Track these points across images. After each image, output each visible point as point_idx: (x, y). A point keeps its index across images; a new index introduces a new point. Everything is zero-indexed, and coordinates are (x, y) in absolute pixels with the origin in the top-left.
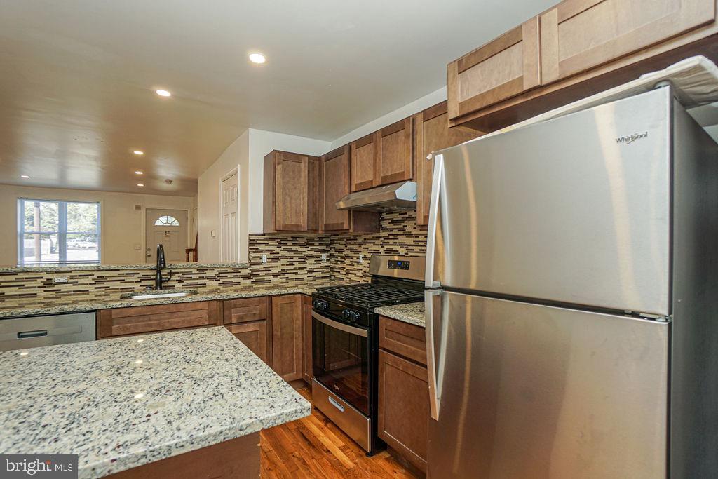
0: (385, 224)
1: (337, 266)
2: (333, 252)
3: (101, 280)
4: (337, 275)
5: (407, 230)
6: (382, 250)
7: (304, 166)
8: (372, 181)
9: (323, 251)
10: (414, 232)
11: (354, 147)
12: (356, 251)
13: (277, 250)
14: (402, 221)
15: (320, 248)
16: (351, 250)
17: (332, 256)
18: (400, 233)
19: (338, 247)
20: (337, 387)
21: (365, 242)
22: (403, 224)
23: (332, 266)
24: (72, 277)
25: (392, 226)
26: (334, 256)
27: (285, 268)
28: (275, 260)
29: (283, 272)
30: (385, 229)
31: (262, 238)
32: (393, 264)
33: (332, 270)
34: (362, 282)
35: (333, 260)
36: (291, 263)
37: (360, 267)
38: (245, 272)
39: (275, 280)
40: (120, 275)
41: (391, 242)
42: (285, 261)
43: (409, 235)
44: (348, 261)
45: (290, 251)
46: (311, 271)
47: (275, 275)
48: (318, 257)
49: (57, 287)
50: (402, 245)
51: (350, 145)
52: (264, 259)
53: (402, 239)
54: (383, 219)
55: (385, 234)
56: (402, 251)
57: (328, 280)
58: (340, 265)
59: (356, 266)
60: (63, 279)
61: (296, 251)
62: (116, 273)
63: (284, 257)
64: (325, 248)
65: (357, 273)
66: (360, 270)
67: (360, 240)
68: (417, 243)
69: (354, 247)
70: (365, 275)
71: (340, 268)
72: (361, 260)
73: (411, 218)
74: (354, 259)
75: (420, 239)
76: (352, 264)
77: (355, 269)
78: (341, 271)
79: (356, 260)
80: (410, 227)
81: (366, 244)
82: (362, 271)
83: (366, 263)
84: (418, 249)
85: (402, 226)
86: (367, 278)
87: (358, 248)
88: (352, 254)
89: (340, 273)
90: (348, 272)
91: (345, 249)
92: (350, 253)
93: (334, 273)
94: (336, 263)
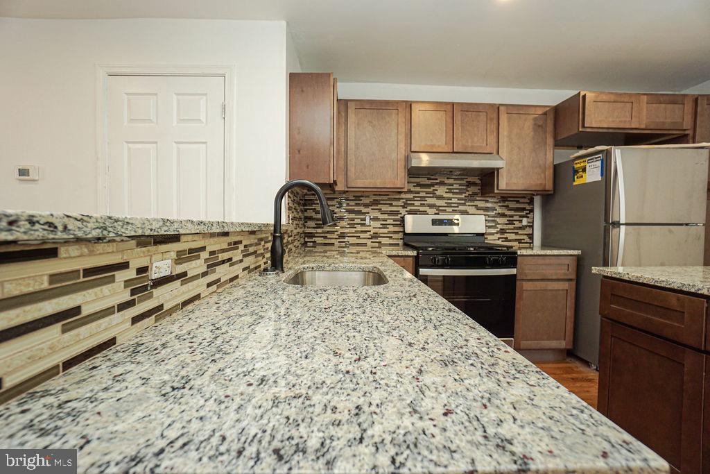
1: (319, 230)
2: (308, 214)
4: (319, 240)
5: (438, 193)
10: (445, 195)
12: (359, 212)
14: (432, 185)
16: (351, 211)
17: (306, 219)
18: (428, 195)
22: (432, 188)
23: (307, 230)
25: (418, 189)
26: (311, 218)
32: (436, 222)
33: (311, 235)
35: (311, 224)
37: (368, 229)
41: (416, 203)
43: (440, 198)
58: (326, 228)
59: (359, 228)
62: (225, 241)
65: (362, 235)
66: (366, 232)
67: (367, 201)
68: (449, 205)
69: (356, 208)
70: (375, 236)
71: (328, 232)
72: (367, 222)
73: (442, 184)
74: (356, 221)
75: (454, 201)
76: (352, 226)
77: (356, 232)
78: (329, 236)
79: (359, 221)
80: (441, 191)
81: (377, 204)
82: (371, 233)
83: (378, 224)
84: (450, 209)
85: (431, 190)
86: (379, 239)
87: (364, 210)
88: (353, 216)
89: (325, 238)
90: (343, 235)
91: (336, 210)
92: (346, 215)
93: (314, 239)
94: (319, 226)
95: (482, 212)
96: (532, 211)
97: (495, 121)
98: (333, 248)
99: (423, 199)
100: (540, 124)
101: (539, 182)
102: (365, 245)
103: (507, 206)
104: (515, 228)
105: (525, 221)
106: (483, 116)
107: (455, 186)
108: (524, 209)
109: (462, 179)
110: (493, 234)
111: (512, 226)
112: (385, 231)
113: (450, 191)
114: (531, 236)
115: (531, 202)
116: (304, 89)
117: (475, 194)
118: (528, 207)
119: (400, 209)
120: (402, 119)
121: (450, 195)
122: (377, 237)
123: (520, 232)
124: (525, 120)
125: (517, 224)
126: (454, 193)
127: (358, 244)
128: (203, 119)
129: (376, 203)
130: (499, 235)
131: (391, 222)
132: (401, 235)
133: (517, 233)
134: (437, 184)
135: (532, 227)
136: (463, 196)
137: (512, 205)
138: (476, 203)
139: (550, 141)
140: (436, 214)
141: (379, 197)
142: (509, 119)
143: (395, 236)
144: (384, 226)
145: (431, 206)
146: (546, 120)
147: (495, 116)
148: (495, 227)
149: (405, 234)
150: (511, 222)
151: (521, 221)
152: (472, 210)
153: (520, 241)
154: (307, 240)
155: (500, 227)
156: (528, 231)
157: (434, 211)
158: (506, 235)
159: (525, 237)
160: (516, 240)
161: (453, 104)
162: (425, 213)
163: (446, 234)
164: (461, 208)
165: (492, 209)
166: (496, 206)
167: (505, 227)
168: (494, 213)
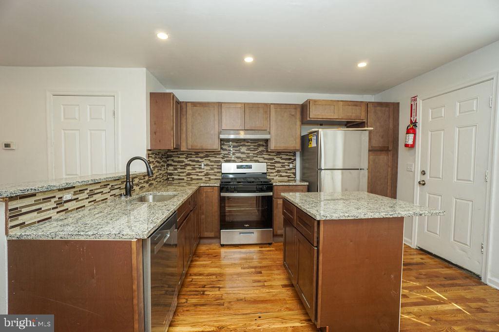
1: (176, 172)
2: (170, 162)
3: (92, 194)
4: (176, 177)
5: (242, 151)
10: (246, 152)
12: (198, 161)
13: (155, 161)
14: (239, 146)
16: (193, 161)
17: (168, 165)
18: (236, 152)
19: (176, 159)
20: (247, 225)
23: (169, 172)
26: (171, 165)
27: (157, 174)
28: (154, 168)
30: (226, 150)
31: (150, 152)
33: (171, 174)
35: (171, 168)
37: (203, 170)
38: (146, 178)
40: (101, 187)
42: (157, 169)
43: (243, 153)
44: (189, 168)
48: (164, 166)
54: (223, 144)
55: (226, 152)
57: (167, 181)
58: (180, 170)
59: (198, 170)
61: (159, 162)
62: (98, 186)
63: (156, 166)
64: (165, 160)
65: (200, 174)
66: (202, 172)
67: (202, 155)
68: (248, 157)
69: (196, 159)
70: (207, 174)
71: (181, 172)
72: (203, 167)
73: (244, 145)
74: (196, 166)
75: (250, 155)
76: (194, 169)
77: (196, 172)
78: (181, 174)
79: (198, 166)
80: (244, 149)
82: (205, 173)
83: (208, 168)
84: (249, 159)
85: (238, 149)
86: (209, 176)
87: (200, 160)
88: (194, 163)
89: (179, 175)
90: (189, 174)
91: (185, 160)
92: (190, 163)
93: (173, 176)
94: (175, 169)
95: (267, 161)
96: (295, 160)
97: (268, 113)
98: (184, 181)
99: (234, 154)
100: (293, 114)
101: (293, 145)
102: (201, 179)
103: (281, 157)
104: (286, 170)
105: (291, 165)
106: (261, 111)
107: (251, 147)
108: (290, 159)
109: (255, 143)
110: (273, 173)
111: (284, 168)
112: (212, 171)
113: (248, 149)
114: (295, 174)
115: (295, 155)
116: (158, 101)
117: (263, 151)
118: (293, 158)
119: (221, 159)
120: (216, 112)
121: (249, 152)
122: (208, 175)
123: (289, 171)
124: (285, 112)
125: (287, 167)
126: (251, 150)
127: (198, 179)
128: (103, 117)
129: (207, 156)
130: (276, 174)
131: (216, 167)
132: (220, 174)
133: (286, 172)
134: (241, 145)
135: (295, 168)
136: (256, 152)
137: (284, 157)
138: (263, 156)
139: (299, 123)
140: (240, 162)
141: (209, 153)
142: (276, 112)
143: (218, 174)
144: (212, 169)
145: (238, 158)
146: (296, 112)
147: (269, 109)
148: (274, 169)
149: (222, 174)
150: (283, 166)
151: (289, 166)
152: (262, 160)
153: (289, 177)
154: (169, 177)
155: (277, 169)
156: (293, 171)
157: (240, 160)
158: (281, 173)
159: (291, 174)
160: (286, 176)
161: (245, 104)
162: (234, 161)
163: (245, 173)
164: (255, 159)
165: (272, 159)
166: (275, 158)
167: (280, 169)
168: (273, 161)
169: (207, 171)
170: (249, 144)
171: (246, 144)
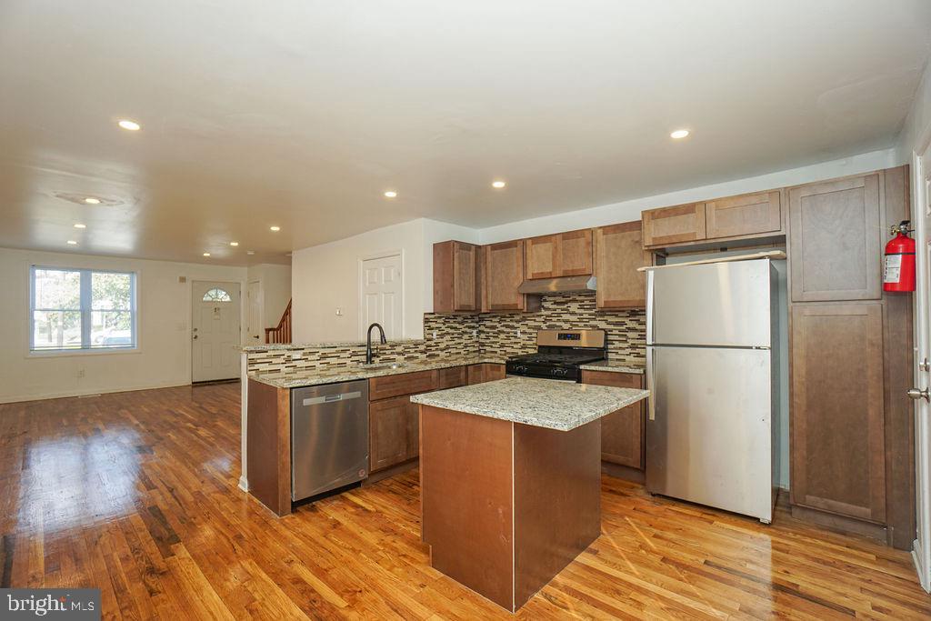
0: (546, 305)
1: (488, 341)
2: (482, 328)
3: (324, 356)
4: (488, 349)
5: (571, 310)
6: (544, 326)
7: (472, 254)
8: (551, 273)
9: (473, 327)
10: (577, 311)
11: (529, 242)
12: (513, 327)
13: (443, 327)
14: (566, 302)
15: (472, 324)
16: (507, 326)
17: (480, 332)
18: (563, 312)
19: (488, 324)
21: (524, 319)
23: (481, 341)
24: (304, 354)
25: (555, 306)
26: (483, 332)
27: (450, 343)
28: (442, 336)
29: (448, 347)
30: (548, 309)
31: (433, 316)
32: (563, 337)
33: (482, 344)
34: (520, 353)
35: (483, 336)
36: (452, 339)
37: (518, 340)
38: (422, 348)
39: (443, 354)
40: (337, 352)
41: (554, 319)
42: (448, 337)
43: (573, 313)
44: (502, 336)
45: (452, 328)
46: (466, 346)
47: (442, 350)
48: (471, 333)
49: (294, 363)
50: (566, 321)
51: (524, 241)
52: (435, 337)
53: (565, 317)
54: (545, 301)
55: (549, 313)
56: (566, 326)
57: (477, 354)
58: (492, 339)
59: (513, 340)
60: (298, 357)
61: (456, 328)
62: (334, 350)
63: (448, 333)
64: (474, 324)
65: (515, 346)
66: (517, 343)
67: (517, 318)
68: (581, 320)
69: (511, 324)
71: (493, 343)
72: (519, 335)
73: (575, 301)
74: (511, 334)
75: (585, 316)
76: (508, 338)
77: (511, 343)
78: (493, 345)
79: (513, 334)
80: (574, 307)
81: (525, 321)
82: (521, 344)
83: (526, 337)
84: (582, 324)
85: (565, 306)
86: (527, 350)
87: (516, 325)
88: (508, 330)
89: (491, 346)
90: (502, 346)
91: (498, 325)
92: (504, 329)
93: (484, 348)
94: (488, 338)
98: (496, 355)
101: (638, 298)
102: (517, 354)
107: (586, 302)
110: (624, 349)
112: (531, 342)
113: (581, 307)
120: (520, 253)
121: (582, 311)
122: (524, 348)
124: (622, 238)
126: (585, 309)
130: (629, 351)
134: (570, 301)
136: (593, 311)
138: (606, 318)
141: (526, 315)
144: (529, 339)
147: (594, 238)
155: (631, 342)
158: (637, 351)
163: (570, 348)
164: (592, 323)
165: (622, 324)
166: (627, 321)
167: (636, 342)
168: (624, 327)
169: (525, 342)
170: (582, 298)
171: (578, 298)
